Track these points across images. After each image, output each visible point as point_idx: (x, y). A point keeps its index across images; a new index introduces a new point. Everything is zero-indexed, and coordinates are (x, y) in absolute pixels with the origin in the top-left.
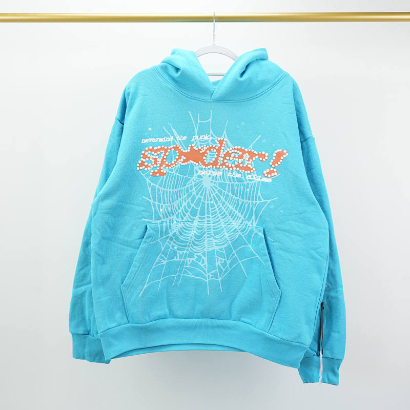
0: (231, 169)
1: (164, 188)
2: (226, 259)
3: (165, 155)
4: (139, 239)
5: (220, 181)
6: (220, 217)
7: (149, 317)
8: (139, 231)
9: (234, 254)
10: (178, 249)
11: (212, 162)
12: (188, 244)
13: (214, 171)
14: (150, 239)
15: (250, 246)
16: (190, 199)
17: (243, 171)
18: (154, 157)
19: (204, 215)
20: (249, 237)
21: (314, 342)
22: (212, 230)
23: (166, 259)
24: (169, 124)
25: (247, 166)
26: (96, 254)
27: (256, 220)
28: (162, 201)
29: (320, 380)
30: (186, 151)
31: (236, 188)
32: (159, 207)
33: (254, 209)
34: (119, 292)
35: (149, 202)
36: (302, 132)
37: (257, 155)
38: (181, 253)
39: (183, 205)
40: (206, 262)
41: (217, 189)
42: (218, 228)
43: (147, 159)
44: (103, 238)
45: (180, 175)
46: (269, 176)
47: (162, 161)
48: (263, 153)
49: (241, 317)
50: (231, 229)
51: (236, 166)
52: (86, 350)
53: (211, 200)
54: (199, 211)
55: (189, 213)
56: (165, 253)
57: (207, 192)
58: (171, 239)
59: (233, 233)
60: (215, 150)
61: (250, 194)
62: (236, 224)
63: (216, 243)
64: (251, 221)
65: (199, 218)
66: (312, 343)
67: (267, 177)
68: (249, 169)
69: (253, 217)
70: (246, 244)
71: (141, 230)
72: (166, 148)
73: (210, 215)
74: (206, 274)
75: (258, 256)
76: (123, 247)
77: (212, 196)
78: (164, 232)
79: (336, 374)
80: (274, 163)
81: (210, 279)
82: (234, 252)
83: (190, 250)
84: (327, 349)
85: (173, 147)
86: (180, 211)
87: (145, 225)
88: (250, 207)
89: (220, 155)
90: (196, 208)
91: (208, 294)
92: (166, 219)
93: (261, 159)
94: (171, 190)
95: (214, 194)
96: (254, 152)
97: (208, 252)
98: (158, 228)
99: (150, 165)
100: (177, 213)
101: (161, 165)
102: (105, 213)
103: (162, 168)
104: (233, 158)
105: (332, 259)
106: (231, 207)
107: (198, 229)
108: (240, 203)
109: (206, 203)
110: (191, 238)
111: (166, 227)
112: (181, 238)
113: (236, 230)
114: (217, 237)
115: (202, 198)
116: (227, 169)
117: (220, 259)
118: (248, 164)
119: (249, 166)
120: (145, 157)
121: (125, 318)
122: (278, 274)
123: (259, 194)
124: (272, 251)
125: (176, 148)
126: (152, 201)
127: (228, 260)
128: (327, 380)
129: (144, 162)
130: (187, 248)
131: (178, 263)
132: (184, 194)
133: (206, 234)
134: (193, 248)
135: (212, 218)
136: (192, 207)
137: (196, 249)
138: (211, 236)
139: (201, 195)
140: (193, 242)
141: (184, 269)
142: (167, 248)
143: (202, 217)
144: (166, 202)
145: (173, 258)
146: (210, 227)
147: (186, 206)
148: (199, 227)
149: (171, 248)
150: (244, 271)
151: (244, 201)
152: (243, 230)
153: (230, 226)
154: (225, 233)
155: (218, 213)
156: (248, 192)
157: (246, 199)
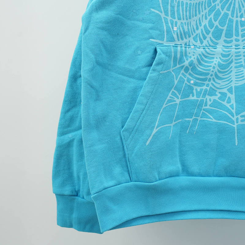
4: (146, 66)
7: (159, 173)
8: (145, 57)
10: (196, 84)
12: (209, 77)
14: (160, 67)
16: (212, 16)
19: (232, 37)
22: (242, 57)
23: (180, 97)
26: (88, 84)
28: (176, 16)
32: (172, 24)
34: (118, 139)
35: (159, 16)
38: (199, 90)
39: (203, 24)
40: (233, 102)
44: (98, 63)
52: (75, 216)
53: (241, 16)
54: (224, 32)
55: (210, 35)
56: (178, 89)
57: (237, 6)
58: (187, 70)
65: (226, 41)
71: (148, 55)
73: (240, 38)
74: (233, 116)
76: (125, 78)
77: (243, 11)
78: (178, 60)
81: (240, 123)
83: (211, 85)
86: (199, 31)
87: (153, 47)
90: (221, 28)
91: (237, 145)
92: (181, 42)
97: (236, 87)
98: (171, 52)
100: (195, 35)
102: (100, 28)
107: (223, 56)
109: (235, 21)
110: (214, 68)
111: (181, 52)
112: (200, 69)
115: (230, 13)
121: (126, 174)
126: (163, 15)
130: (207, 82)
131: (194, 103)
132: (205, 9)
133: (233, 63)
134: (216, 83)
135: (242, 41)
136: (215, 26)
137: (220, 84)
138: (241, 66)
139: (228, 9)
140: (216, 75)
141: (202, 111)
142: (181, 81)
143: (229, 39)
144: (182, 17)
145: (189, 96)
146: (239, 54)
147: (207, 25)
148: (224, 53)
149: (186, 82)
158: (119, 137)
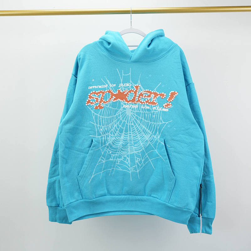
0: (143, 104)
1: (103, 116)
2: (141, 159)
3: (103, 96)
4: (88, 147)
5: (137, 111)
6: (137, 133)
7: (95, 195)
8: (88, 143)
9: (146, 156)
10: (112, 153)
11: (131, 99)
12: (118, 150)
13: (133, 105)
14: (94, 148)
15: (156, 150)
16: (118, 123)
17: (151, 104)
18: (96, 97)
19: (128, 132)
20: (155, 145)
21: (196, 208)
22: (132, 141)
23: (105, 159)
24: (105, 77)
25: (153, 101)
26: (62, 157)
27: (159, 135)
28: (101, 125)
29: (201, 231)
30: (116, 93)
31: (146, 115)
32: (100, 128)
33: (158, 128)
35: (94, 125)
36: (186, 80)
37: (159, 95)
38: (114, 156)
39: (114, 126)
40: (129, 161)
41: (135, 116)
42: (136, 140)
43: (92, 99)
44: (66, 147)
45: (112, 108)
46: (167, 107)
47: (101, 100)
48: (163, 93)
49: (151, 194)
50: (144, 140)
51: (146, 102)
52: (57, 216)
53: (131, 123)
54: (124, 130)
55: (118, 131)
56: (104, 157)
57: (129, 118)
58: (108, 147)
59: (145, 143)
60: (133, 92)
61: (155, 119)
62: (147, 137)
63: (135, 149)
64: (156, 135)
65: (125, 134)
66: (195, 209)
67: (166, 108)
68: (155, 103)
69: (158, 133)
70: (153, 149)
71: (89, 142)
72: (103, 91)
73: (131, 132)
74: (129, 168)
75: (161, 156)
76: (79, 153)
77: (132, 121)
78: (103, 143)
79: (210, 228)
80: (169, 100)
81: (132, 171)
82: (146, 154)
83: (119, 154)
84: (205, 213)
85: (108, 91)
86: (113, 130)
87: (91, 139)
88: (156, 127)
89: (137, 95)
90: (123, 128)
91: (131, 181)
92: (104, 135)
93: (161, 97)
94: (107, 117)
95: (133, 119)
96: (158, 93)
97: (130, 155)
98: (99, 140)
99: (93, 102)
100: (111, 131)
101: (100, 102)
102: (67, 132)
103: (101, 104)
104: (145, 97)
105: (207, 157)
106: (144, 127)
107: (124, 141)
108: (150, 124)
109: (129, 125)
110: (120, 146)
111: (105, 140)
112: (114, 146)
113: (147, 141)
114: (135, 145)
115: (126, 121)
116: (141, 103)
117: (138, 158)
118: (154, 100)
119: (154, 101)
120: (90, 97)
121: (81, 196)
122: (173, 167)
123: (161, 118)
124: (169, 153)
125: (109, 92)
126: (95, 124)
128: (205, 232)
129: (90, 101)
130: (117, 152)
131: (112, 162)
132: (115, 120)
133: (129, 144)
134: (121, 152)
135: (133, 134)
136: (120, 127)
137: (123, 153)
138: (132, 145)
139: (126, 120)
140: (121, 149)
141: (116, 165)
142: (105, 152)
143: (126, 133)
144: (104, 124)
145: (109, 159)
147: (116, 127)
148: (124, 139)
149: (107, 153)
150: (153, 166)
151: (151, 123)
152: (152, 141)
153: (143, 138)
154: (141, 143)
155: (136, 131)
156: (154, 118)
157: (153, 122)
158: (77, 179)
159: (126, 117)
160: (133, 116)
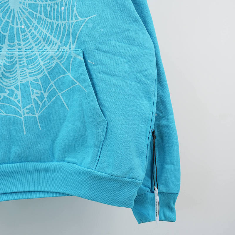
2: (43, 91)
6: (34, 44)
9: (52, 86)
15: (69, 74)
19: (14, 41)
20: (67, 64)
21: (146, 177)
22: (24, 58)
27: (73, 43)
29: (157, 218)
31: (49, 9)
33: (71, 30)
40: (20, 97)
41: (27, 10)
42: (31, 56)
49: (65, 157)
50: (46, 56)
53: (21, 24)
54: (7, 38)
57: (16, 15)
59: (48, 61)
61: (65, 13)
62: (51, 51)
63: (29, 73)
64: (69, 44)
65: (9, 45)
69: (71, 40)
70: (64, 73)
73: (21, 42)
74: (20, 110)
75: (78, 84)
77: (22, 20)
79: (172, 210)
81: (26, 115)
84: (162, 184)
88: (67, 29)
90: (3, 33)
91: (25, 134)
95: (24, 17)
97: (21, 85)
106: (45, 31)
107: (8, 58)
108: (55, 26)
109: (15, 28)
113: (52, 57)
114: (30, 66)
115: (10, 21)
117: (35, 91)
122: (102, 101)
123: (75, 11)
124: (94, 76)
127: (45, 92)
128: (163, 218)
133: (17, 64)
134: (4, 81)
135: (24, 45)
137: (7, 82)
138: (24, 66)
139: (9, 18)
140: (3, 75)
143: (12, 44)
146: (22, 56)
148: (8, 56)
150: (65, 104)
151: (59, 23)
152: (61, 57)
153: (45, 53)
154: (40, 61)
155: (30, 39)
156: (63, 12)
157: (61, 20)
159: (11, 13)
160: (23, 11)
